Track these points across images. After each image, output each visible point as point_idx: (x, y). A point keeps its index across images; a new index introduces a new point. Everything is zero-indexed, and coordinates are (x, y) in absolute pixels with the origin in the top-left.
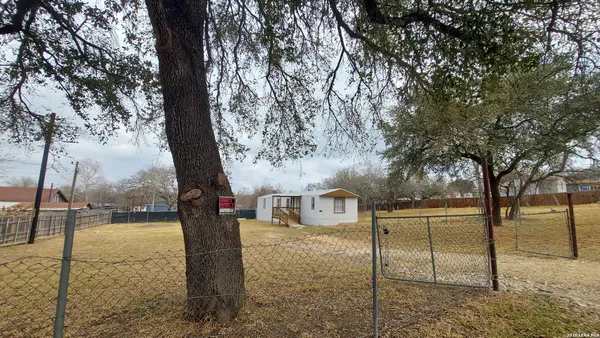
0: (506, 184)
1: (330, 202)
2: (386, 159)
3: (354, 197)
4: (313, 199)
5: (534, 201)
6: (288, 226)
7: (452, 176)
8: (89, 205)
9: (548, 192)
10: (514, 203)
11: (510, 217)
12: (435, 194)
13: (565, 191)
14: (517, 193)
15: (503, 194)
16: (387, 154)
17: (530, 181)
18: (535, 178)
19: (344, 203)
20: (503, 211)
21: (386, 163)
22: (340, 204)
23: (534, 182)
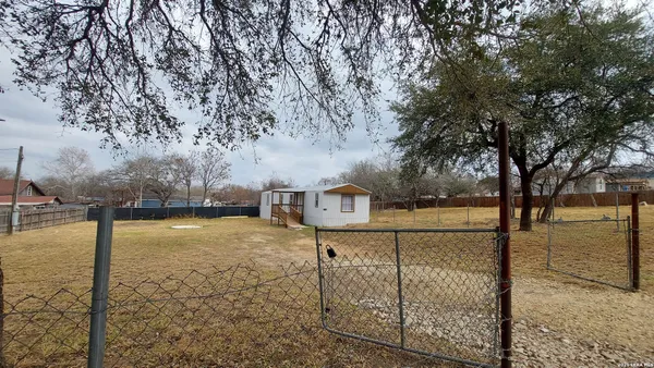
0: (539, 182)
1: (337, 199)
2: (398, 149)
3: (365, 194)
4: (317, 195)
5: (570, 202)
6: (286, 226)
7: (477, 170)
8: (57, 199)
9: (586, 191)
10: (548, 203)
11: (542, 220)
12: (462, 191)
13: (603, 190)
14: (552, 192)
15: (535, 193)
16: (399, 142)
17: (568, 178)
18: (574, 175)
19: (353, 201)
20: (534, 212)
21: (399, 154)
22: (347, 201)
23: (573, 179)
